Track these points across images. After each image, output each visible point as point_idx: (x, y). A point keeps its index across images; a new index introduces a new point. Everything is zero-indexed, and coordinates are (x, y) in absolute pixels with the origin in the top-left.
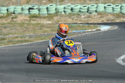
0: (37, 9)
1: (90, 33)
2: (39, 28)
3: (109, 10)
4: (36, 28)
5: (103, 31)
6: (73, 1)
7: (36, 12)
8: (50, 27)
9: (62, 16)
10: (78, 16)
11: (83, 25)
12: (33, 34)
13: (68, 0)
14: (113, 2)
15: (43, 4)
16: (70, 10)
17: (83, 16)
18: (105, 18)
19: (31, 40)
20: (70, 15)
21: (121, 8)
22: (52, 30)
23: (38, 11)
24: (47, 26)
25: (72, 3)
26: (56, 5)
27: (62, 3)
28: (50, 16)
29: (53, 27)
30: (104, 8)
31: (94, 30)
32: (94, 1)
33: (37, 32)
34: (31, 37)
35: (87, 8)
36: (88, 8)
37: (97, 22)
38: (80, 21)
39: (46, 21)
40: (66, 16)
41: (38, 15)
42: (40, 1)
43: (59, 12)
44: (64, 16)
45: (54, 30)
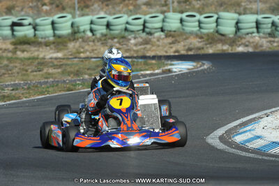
0: (30, 24)
1: (148, 78)
2: (33, 68)
3: (192, 26)
4: (27, 68)
5: (178, 75)
6: (110, 7)
7: (27, 32)
8: (60, 66)
9: (85, 40)
10: (121, 40)
11: (132, 61)
12: (22, 82)
13: (99, 6)
14: (199, 8)
15: (43, 14)
16: (105, 27)
17: (133, 41)
18: (182, 43)
19: (17, 96)
20: (104, 39)
21: (217, 21)
22: (63, 73)
23: (33, 30)
24: (52, 62)
25: (108, 12)
26: (74, 17)
27: (86, 10)
28: (59, 40)
29: (66, 65)
30: (179, 21)
31: (157, 71)
32: (158, 7)
33: (31, 77)
34: (17, 89)
35: (141, 21)
36: (145, 22)
38: (127, 51)
40: (96, 41)
41: (33, 39)
42: (37, 6)
43: (78, 32)
44: (91, 41)
45: (69, 72)
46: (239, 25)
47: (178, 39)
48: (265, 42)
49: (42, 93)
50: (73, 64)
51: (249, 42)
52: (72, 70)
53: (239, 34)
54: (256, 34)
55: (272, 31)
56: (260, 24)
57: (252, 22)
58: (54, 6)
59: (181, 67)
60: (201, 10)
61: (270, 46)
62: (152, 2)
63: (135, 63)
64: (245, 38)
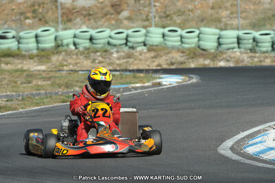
0: (14, 37)
1: (139, 91)
2: (23, 80)
3: (173, 40)
4: (16, 80)
5: (169, 88)
6: (92, 21)
7: (10, 45)
8: (49, 79)
9: (69, 53)
10: (104, 54)
11: (121, 74)
12: (14, 94)
13: (81, 20)
14: (180, 24)
15: (26, 28)
16: (88, 41)
17: (115, 55)
18: (164, 58)
19: (12, 107)
20: (87, 53)
21: (198, 37)
22: (53, 85)
23: (16, 43)
24: (40, 74)
25: (90, 26)
26: (57, 31)
27: (69, 24)
29: (55, 77)
30: (161, 36)
31: (147, 84)
32: (139, 22)
33: (22, 89)
34: (12, 100)
35: (124, 36)
36: (127, 36)
37: (147, 68)
38: (110, 64)
39: (35, 64)
40: (79, 54)
41: (17, 52)
42: (20, 20)
43: (62, 45)
44: (73, 55)
45: (58, 84)
46: (220, 40)
47: (160, 53)
48: (245, 58)
49: (37, 104)
50: (62, 77)
51: (230, 57)
52: (61, 82)
53: (220, 49)
54: (237, 50)
55: (253, 46)
56: (241, 39)
57: (233, 38)
58: (37, 19)
59: (170, 81)
60: (182, 25)
61: (251, 61)
62: (134, 17)
63: (124, 76)
64: (226, 54)
